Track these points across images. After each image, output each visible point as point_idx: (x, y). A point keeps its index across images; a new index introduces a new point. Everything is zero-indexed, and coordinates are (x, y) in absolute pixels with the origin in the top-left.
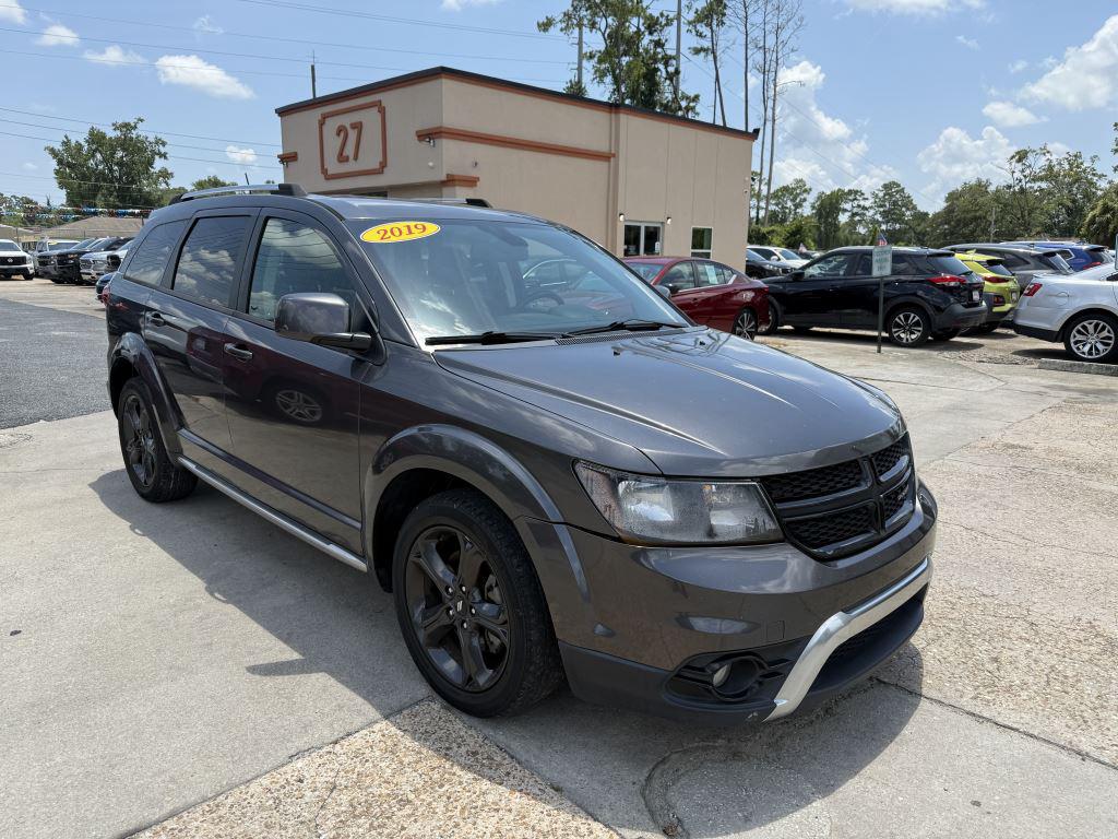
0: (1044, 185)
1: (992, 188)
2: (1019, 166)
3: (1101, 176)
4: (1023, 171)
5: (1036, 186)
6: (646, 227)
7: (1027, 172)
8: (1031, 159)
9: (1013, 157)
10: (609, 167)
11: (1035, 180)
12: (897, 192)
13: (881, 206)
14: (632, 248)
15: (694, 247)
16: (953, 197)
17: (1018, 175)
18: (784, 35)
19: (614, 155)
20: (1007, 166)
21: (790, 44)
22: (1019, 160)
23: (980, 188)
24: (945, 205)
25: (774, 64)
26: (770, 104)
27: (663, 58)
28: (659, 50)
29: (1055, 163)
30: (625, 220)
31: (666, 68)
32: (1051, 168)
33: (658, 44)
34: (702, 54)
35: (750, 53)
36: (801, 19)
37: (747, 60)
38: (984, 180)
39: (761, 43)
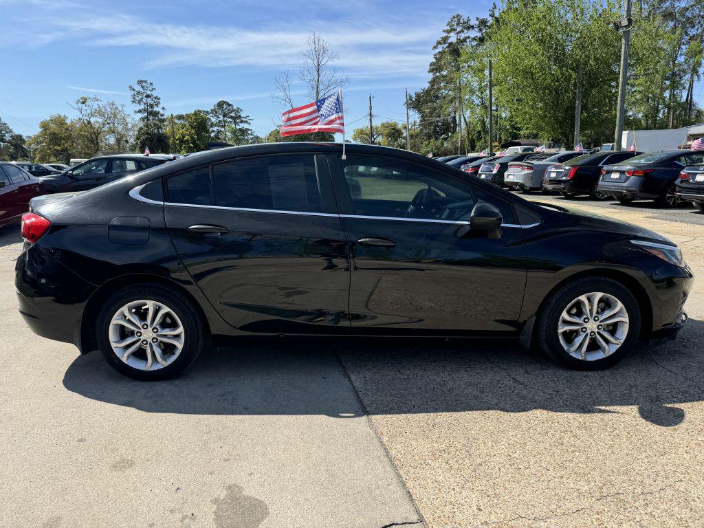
1: (68, 121)
3: (129, 116)
8: (88, 103)
9: (78, 101)
16: (44, 125)
20: (77, 106)
22: (83, 103)
23: (60, 122)
24: (41, 130)
29: (101, 106)
32: (100, 109)
38: (62, 115)
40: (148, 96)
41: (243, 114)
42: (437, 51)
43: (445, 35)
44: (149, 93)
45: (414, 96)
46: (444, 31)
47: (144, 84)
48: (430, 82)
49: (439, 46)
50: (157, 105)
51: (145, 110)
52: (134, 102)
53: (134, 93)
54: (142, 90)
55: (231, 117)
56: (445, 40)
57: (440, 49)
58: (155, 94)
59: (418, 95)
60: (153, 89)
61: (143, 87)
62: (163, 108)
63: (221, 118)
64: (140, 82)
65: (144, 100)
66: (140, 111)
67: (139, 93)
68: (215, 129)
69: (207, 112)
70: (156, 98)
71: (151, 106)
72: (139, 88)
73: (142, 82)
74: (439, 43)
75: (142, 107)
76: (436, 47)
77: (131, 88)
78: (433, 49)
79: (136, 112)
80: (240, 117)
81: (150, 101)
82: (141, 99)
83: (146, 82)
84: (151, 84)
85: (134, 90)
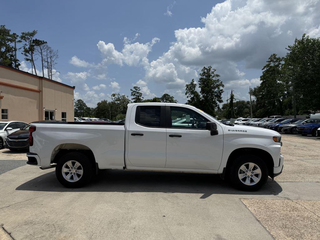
0: (119, 102)
1: (108, 102)
2: (114, 98)
3: (130, 100)
5: (116, 102)
6: (50, 112)
7: (116, 99)
8: (116, 96)
9: (112, 95)
10: (40, 94)
11: (116, 101)
12: (82, 102)
13: (78, 106)
14: (47, 118)
15: (62, 117)
16: (99, 104)
18: (53, 59)
19: (41, 91)
20: (111, 97)
21: (55, 61)
22: (113, 96)
23: (105, 102)
24: (97, 106)
25: (51, 66)
26: (50, 77)
27: (14, 60)
28: (12, 58)
29: (120, 97)
30: (45, 110)
31: (15, 63)
32: (119, 98)
33: (12, 56)
34: (29, 61)
35: (43, 62)
36: (58, 56)
37: (42, 64)
38: (106, 100)
39: (47, 60)
40: (137, 93)
41: (174, 99)
42: (264, 70)
43: (268, 63)
44: (138, 91)
45: (253, 89)
46: (267, 62)
47: (136, 88)
50: (141, 96)
52: (132, 95)
53: (132, 91)
54: (135, 90)
55: (169, 100)
56: (268, 66)
57: (265, 69)
59: (255, 89)
60: (140, 90)
61: (136, 89)
62: (143, 98)
63: (165, 101)
64: (135, 88)
65: (136, 94)
66: (134, 99)
67: (134, 91)
70: (141, 93)
71: (138, 96)
73: (136, 87)
74: (265, 67)
75: (135, 97)
76: (264, 69)
77: (131, 90)
78: (262, 69)
79: (132, 99)
80: (173, 100)
81: (138, 95)
82: (135, 94)
83: (137, 87)
84: (139, 88)
85: (132, 90)
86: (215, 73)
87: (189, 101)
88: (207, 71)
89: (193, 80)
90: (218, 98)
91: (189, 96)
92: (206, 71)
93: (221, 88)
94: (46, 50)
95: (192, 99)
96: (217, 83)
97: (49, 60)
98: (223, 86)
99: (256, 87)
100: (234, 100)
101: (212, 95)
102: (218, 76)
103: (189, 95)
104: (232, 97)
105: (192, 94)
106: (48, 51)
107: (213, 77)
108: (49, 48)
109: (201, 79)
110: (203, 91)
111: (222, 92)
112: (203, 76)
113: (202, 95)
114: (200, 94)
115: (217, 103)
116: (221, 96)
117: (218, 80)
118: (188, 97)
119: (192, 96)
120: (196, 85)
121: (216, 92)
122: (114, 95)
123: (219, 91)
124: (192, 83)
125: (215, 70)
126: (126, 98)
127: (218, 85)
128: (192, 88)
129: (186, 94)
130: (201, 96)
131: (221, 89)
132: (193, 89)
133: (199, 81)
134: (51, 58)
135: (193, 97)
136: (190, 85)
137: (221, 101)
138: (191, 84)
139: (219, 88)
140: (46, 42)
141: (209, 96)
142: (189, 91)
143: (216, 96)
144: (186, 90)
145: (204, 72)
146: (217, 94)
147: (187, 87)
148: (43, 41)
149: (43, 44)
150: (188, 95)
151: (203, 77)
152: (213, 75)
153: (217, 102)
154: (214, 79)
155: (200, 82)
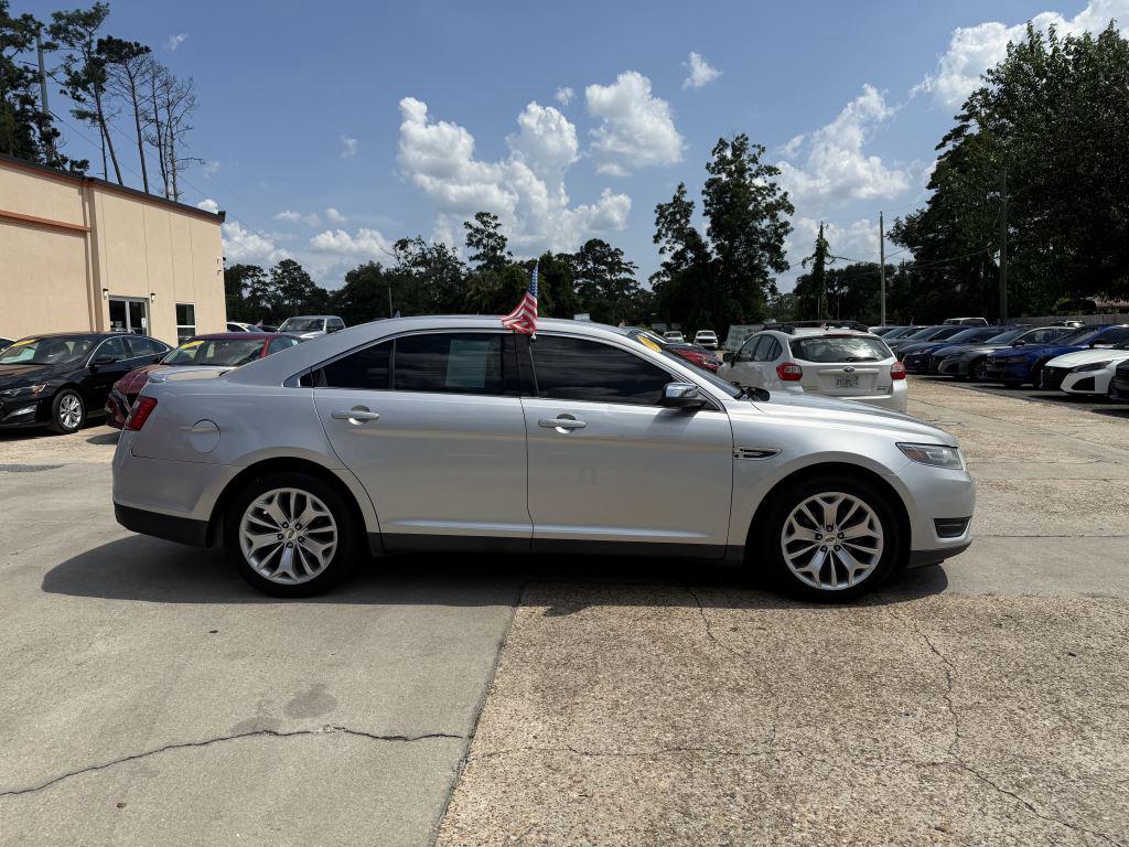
0: (422, 270)
1: (383, 271)
2: (402, 253)
3: (462, 264)
4: (406, 257)
5: (414, 270)
6: (131, 304)
7: (410, 258)
8: (411, 248)
9: (396, 245)
10: (86, 242)
11: (415, 264)
12: (295, 270)
13: (281, 282)
15: (179, 322)
16: (351, 277)
17: (402, 260)
18: (177, 112)
19: (90, 230)
20: (393, 252)
21: (185, 121)
22: (401, 249)
23: (372, 270)
24: (346, 284)
25: (169, 139)
26: (170, 178)
27: (34, 116)
28: (28, 107)
29: (425, 251)
30: (110, 296)
31: (40, 128)
32: (424, 255)
33: (26, 100)
34: (89, 119)
35: (142, 125)
36: (193, 99)
37: (139, 131)
38: (376, 263)
39: (153, 116)
40: (490, 236)
41: (624, 259)
42: (943, 151)
43: (958, 124)
44: (491, 230)
45: (904, 222)
46: (956, 118)
47: (485, 219)
48: (929, 203)
49: (948, 142)
50: (501, 249)
51: (484, 255)
52: (469, 245)
53: (470, 231)
54: (482, 227)
55: (605, 264)
56: (957, 133)
57: (950, 146)
58: (499, 232)
59: (910, 220)
60: (497, 225)
61: (484, 223)
62: (509, 253)
63: (591, 265)
64: (479, 216)
65: (484, 242)
66: (477, 257)
67: (477, 230)
68: (580, 281)
69: (571, 256)
70: (501, 238)
71: (494, 249)
72: (477, 224)
73: (483, 214)
74: (947, 138)
75: (481, 250)
76: (942, 145)
77: (467, 225)
78: (938, 148)
79: (471, 259)
80: (619, 263)
81: (492, 242)
82: (481, 240)
83: (488, 215)
84: (495, 218)
85: (471, 227)
86: (764, 160)
87: (666, 265)
88: (733, 154)
89: (680, 187)
90: (771, 257)
91: (668, 246)
92: (728, 153)
93: (783, 216)
94: (147, 77)
95: (679, 256)
96: (769, 200)
97: (163, 116)
98: (790, 209)
99: (914, 213)
100: (827, 260)
101: (750, 243)
102: (771, 170)
103: (668, 242)
104: (821, 250)
105: (677, 238)
106: (157, 83)
107: (757, 175)
108: (160, 69)
109: (710, 184)
110: (717, 230)
111: (786, 232)
112: (719, 172)
113: (713, 241)
114: (705, 238)
115: (766, 273)
116: (784, 247)
117: (773, 185)
118: (662, 251)
119: (679, 247)
120: (691, 204)
121: (763, 232)
122: (403, 244)
123: (776, 229)
124: (679, 198)
125: (763, 150)
126: (450, 253)
127: (771, 204)
128: (678, 216)
129: (656, 241)
130: (711, 247)
131: (781, 221)
132: (683, 221)
133: (703, 192)
134: (171, 108)
135: (683, 250)
136: (671, 205)
137: (781, 267)
138: (675, 202)
139: (773, 217)
140: (147, 50)
141: (737, 248)
142: (667, 230)
143: (763, 247)
144: (657, 224)
145: (723, 159)
146: (770, 239)
147: (662, 215)
148: (137, 45)
149: (136, 55)
150: (663, 243)
151: (717, 176)
152: (754, 167)
153: (769, 269)
154: (759, 182)
155: (708, 194)
